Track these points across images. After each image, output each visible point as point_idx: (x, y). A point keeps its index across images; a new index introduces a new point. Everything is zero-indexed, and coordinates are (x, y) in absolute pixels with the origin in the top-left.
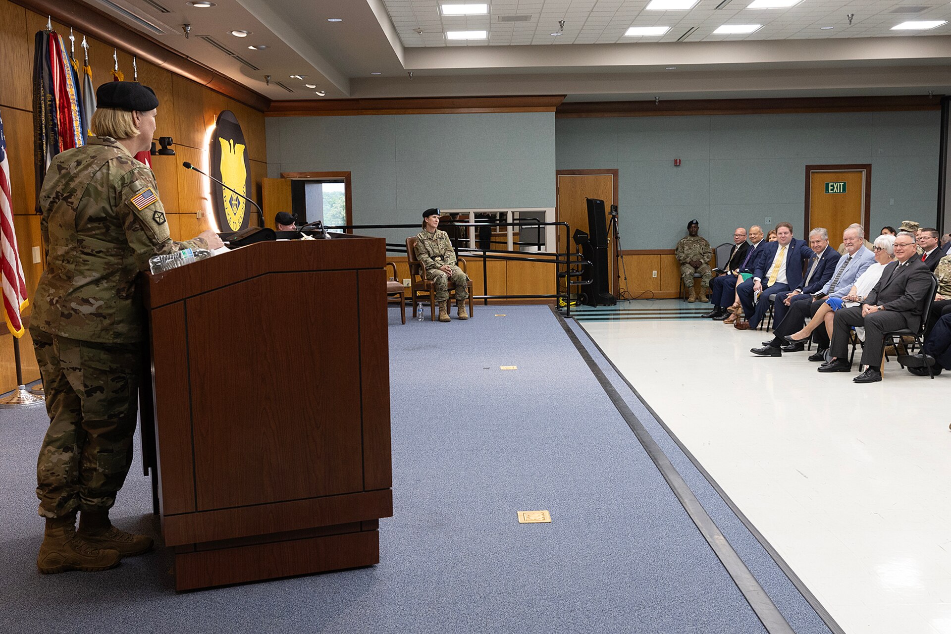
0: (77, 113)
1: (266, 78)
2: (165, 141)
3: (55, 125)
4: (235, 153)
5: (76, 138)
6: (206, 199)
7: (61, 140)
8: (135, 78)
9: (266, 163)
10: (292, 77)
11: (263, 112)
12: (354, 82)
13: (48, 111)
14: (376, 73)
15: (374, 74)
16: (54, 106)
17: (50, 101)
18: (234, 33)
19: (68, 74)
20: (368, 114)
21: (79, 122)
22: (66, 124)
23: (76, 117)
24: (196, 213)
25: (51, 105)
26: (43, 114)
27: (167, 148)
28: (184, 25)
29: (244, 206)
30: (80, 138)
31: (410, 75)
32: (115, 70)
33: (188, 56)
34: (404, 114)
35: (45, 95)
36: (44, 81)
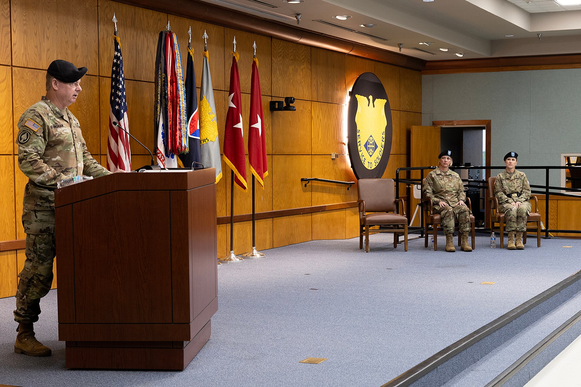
0: (183, 86)
1: (399, 45)
2: (288, 100)
3: (166, 94)
4: (374, 107)
5: (181, 103)
6: (344, 144)
7: (170, 104)
8: (254, 56)
9: (421, 113)
10: (421, 44)
11: (419, 70)
12: (494, 43)
13: (163, 85)
14: (510, 36)
15: (508, 36)
16: (166, 81)
17: (164, 78)
18: (338, 17)
19: (178, 59)
20: (507, 71)
21: (183, 92)
22: (174, 93)
23: (181, 88)
24: (331, 155)
25: (164, 81)
26: (160, 87)
27: (289, 105)
28: (296, 14)
29: (383, 149)
30: (184, 103)
31: (538, 36)
32: (234, 52)
33: (322, 34)
34: (539, 69)
35: (161, 75)
36: (161, 65)
